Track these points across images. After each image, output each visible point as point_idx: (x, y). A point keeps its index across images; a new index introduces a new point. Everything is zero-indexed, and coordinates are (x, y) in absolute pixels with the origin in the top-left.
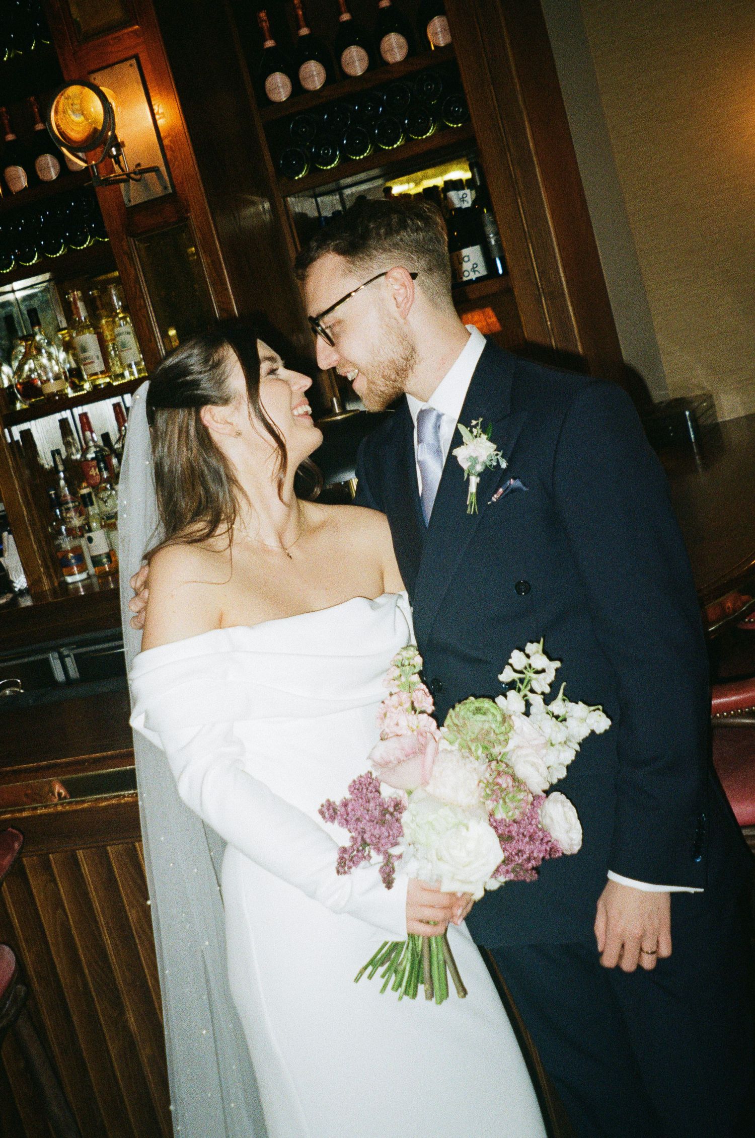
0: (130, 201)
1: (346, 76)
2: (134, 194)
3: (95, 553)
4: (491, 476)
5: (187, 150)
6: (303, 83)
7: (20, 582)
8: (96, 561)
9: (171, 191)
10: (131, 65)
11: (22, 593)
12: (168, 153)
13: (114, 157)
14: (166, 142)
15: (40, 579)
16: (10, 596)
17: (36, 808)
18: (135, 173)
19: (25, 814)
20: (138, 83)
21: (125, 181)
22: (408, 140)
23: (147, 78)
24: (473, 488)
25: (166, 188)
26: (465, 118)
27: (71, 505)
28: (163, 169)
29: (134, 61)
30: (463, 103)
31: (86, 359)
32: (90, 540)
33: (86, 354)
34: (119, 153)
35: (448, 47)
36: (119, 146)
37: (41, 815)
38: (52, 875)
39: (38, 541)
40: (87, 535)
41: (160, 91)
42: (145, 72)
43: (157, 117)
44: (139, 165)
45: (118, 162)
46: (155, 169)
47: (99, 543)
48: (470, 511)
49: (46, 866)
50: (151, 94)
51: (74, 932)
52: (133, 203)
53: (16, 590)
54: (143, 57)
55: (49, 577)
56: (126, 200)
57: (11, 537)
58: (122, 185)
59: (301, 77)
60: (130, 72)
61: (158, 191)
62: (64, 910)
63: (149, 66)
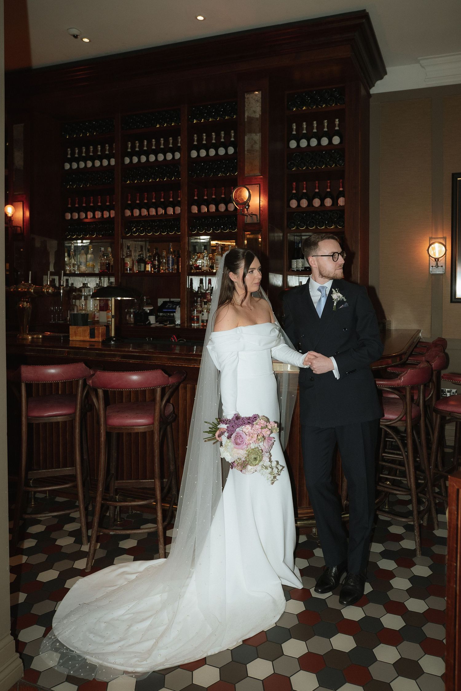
0: (246, 221)
1: (313, 206)
2: (248, 220)
3: (203, 319)
4: (340, 303)
5: (267, 211)
6: (301, 205)
7: (178, 322)
8: (203, 321)
9: (259, 222)
10: (257, 186)
11: (177, 325)
12: (261, 212)
13: (246, 208)
14: (261, 209)
15: (185, 322)
16: (174, 325)
17: (195, 365)
18: (251, 214)
19: (192, 366)
20: (258, 191)
21: (247, 216)
22: (326, 227)
23: (261, 191)
24: (335, 304)
25: (257, 221)
26: (343, 227)
27: (199, 304)
28: (258, 216)
29: (258, 185)
30: (344, 222)
31: (217, 263)
32: (203, 314)
33: (218, 262)
34: (248, 208)
35: (343, 206)
36: (249, 206)
37: (196, 367)
38: (186, 391)
39: (187, 311)
40: (202, 313)
41: (263, 195)
42: (261, 189)
43: (261, 202)
44: (252, 213)
45: (247, 210)
46: (256, 215)
47: (205, 317)
48: (334, 309)
49: (185, 388)
50: (261, 195)
51: (188, 408)
52: (247, 222)
53: (176, 324)
54: (262, 185)
55: (188, 323)
56: (245, 221)
57: (179, 308)
58: (246, 217)
59: (300, 203)
60: (257, 188)
61: (255, 221)
62: (187, 402)
63: (262, 188)
